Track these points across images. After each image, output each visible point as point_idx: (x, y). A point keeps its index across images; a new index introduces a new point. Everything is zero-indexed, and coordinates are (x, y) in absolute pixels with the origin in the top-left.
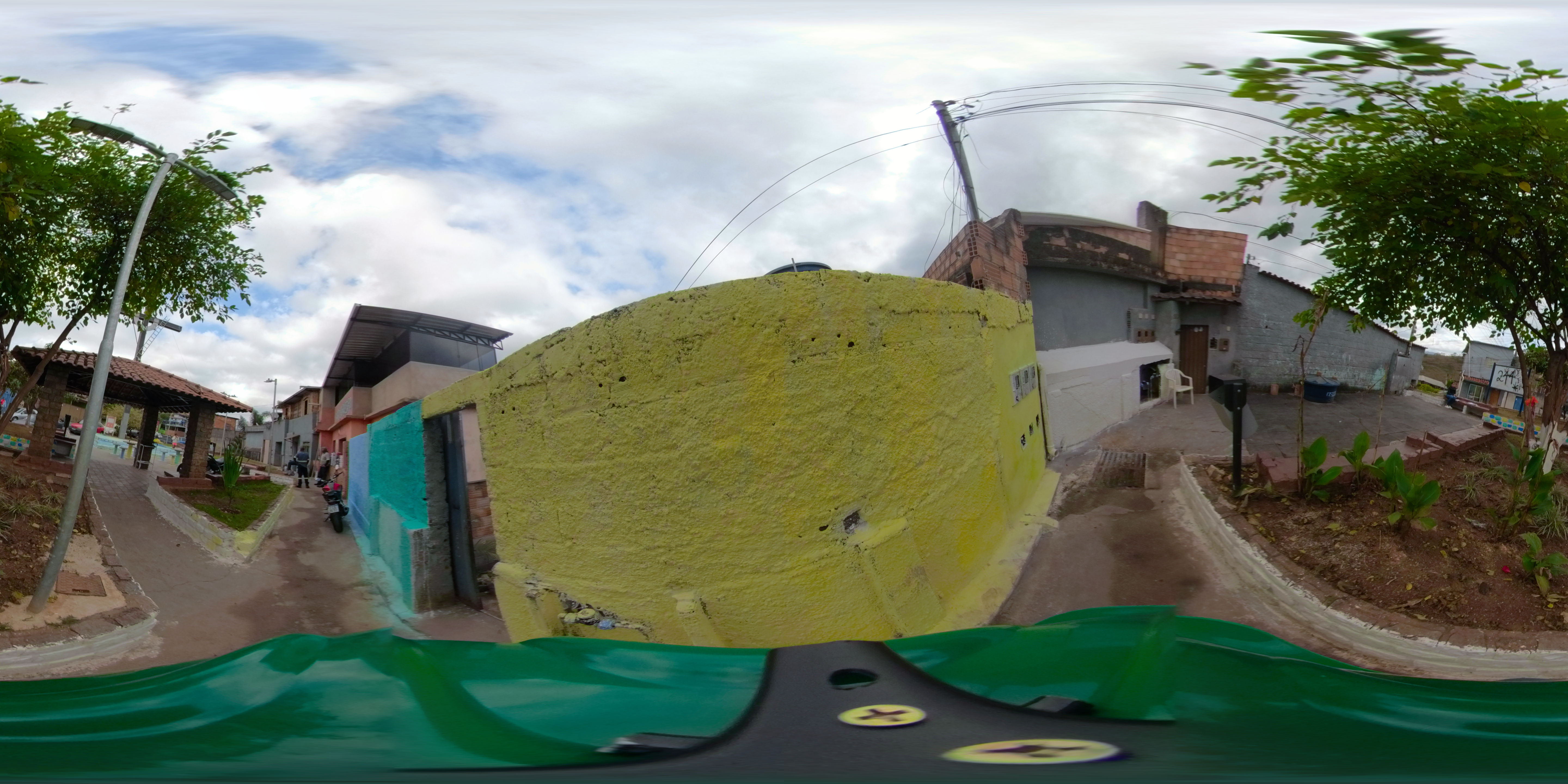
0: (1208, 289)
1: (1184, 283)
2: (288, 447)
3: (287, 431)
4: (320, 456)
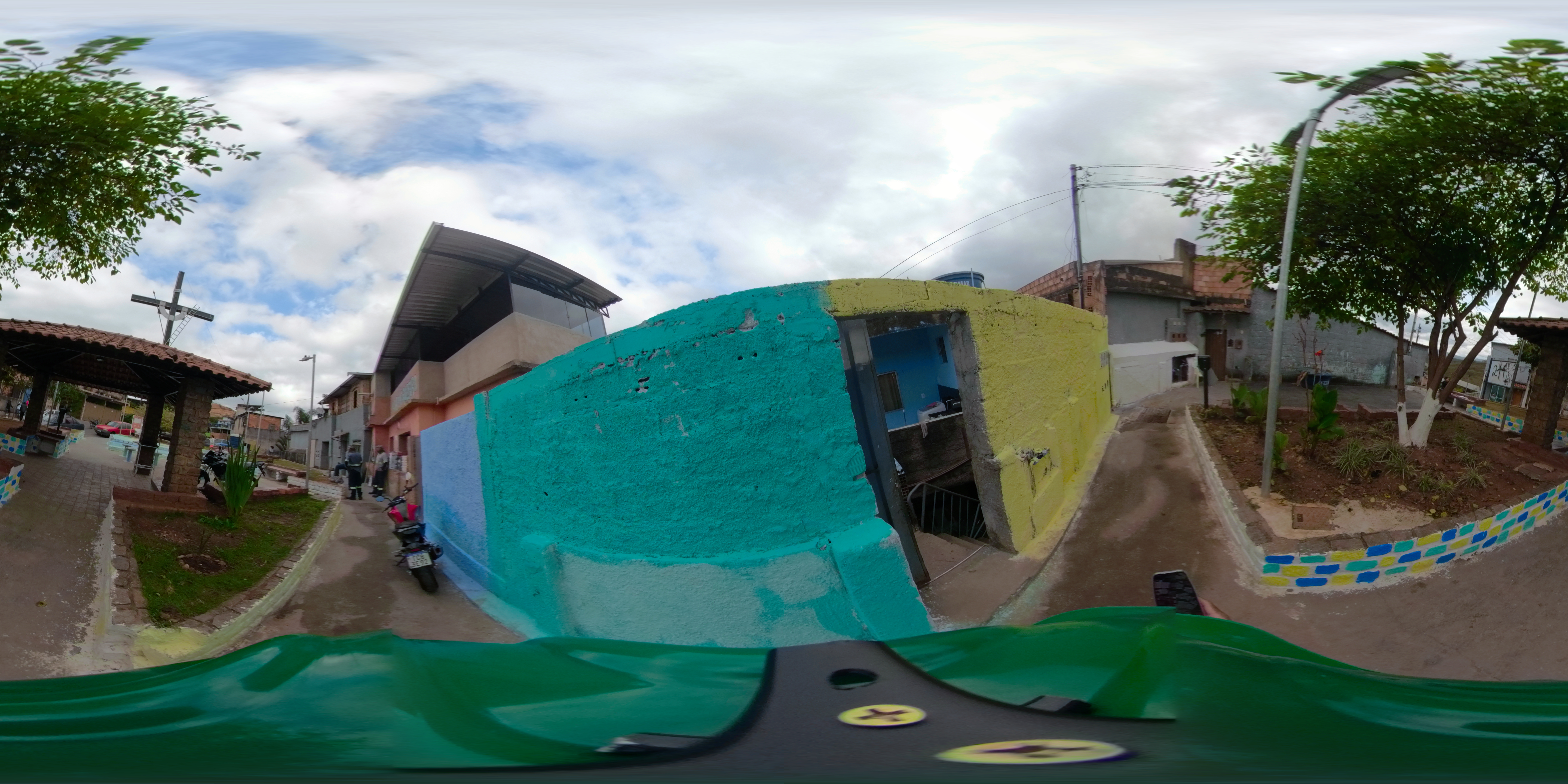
2: (336, 448)
3: (334, 428)
4: (375, 457)
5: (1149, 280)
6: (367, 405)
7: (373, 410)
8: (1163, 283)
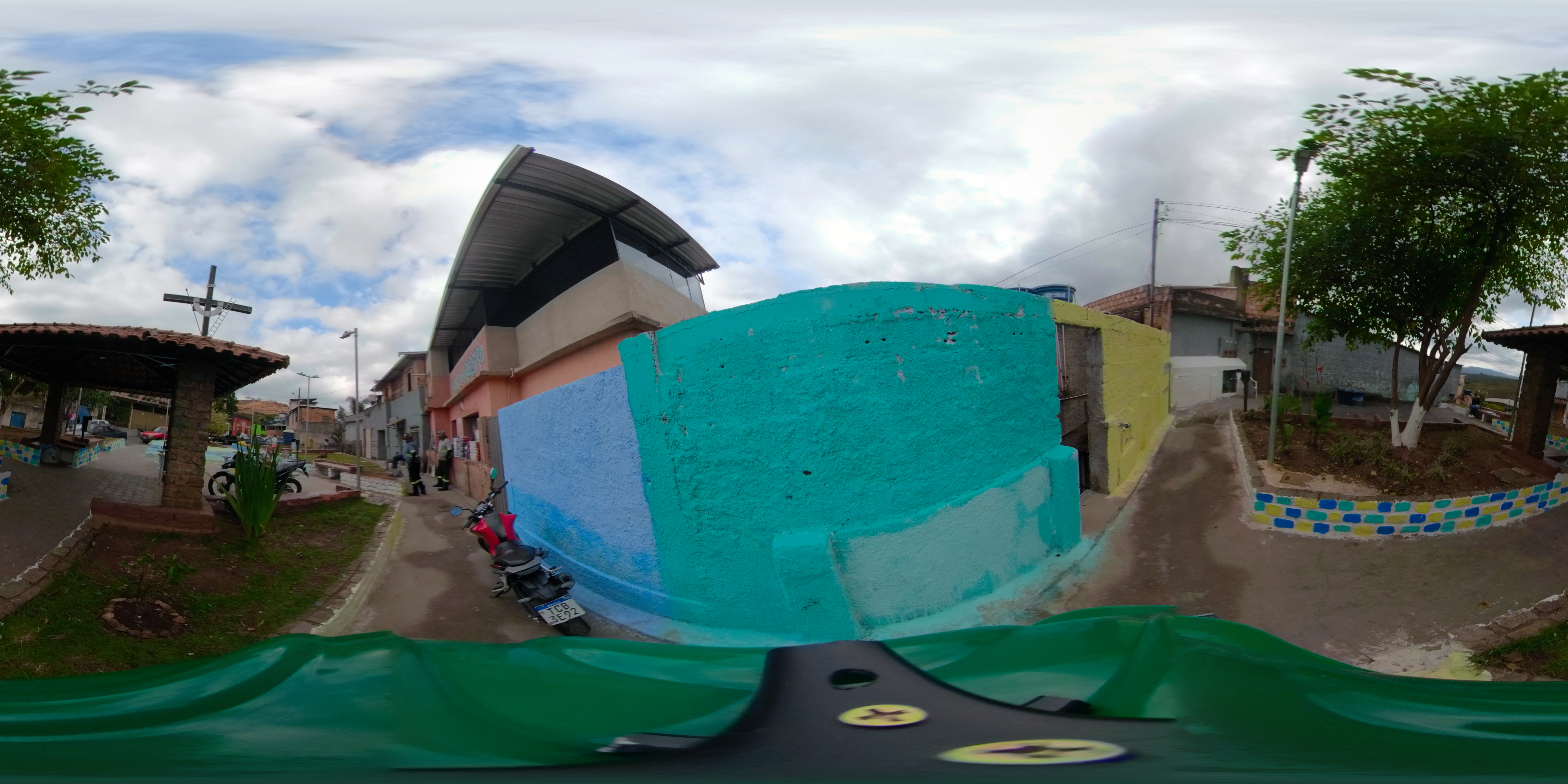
2: (393, 436)
3: (389, 415)
4: (437, 444)
5: (1207, 303)
6: (423, 387)
7: (430, 391)
8: (1219, 306)
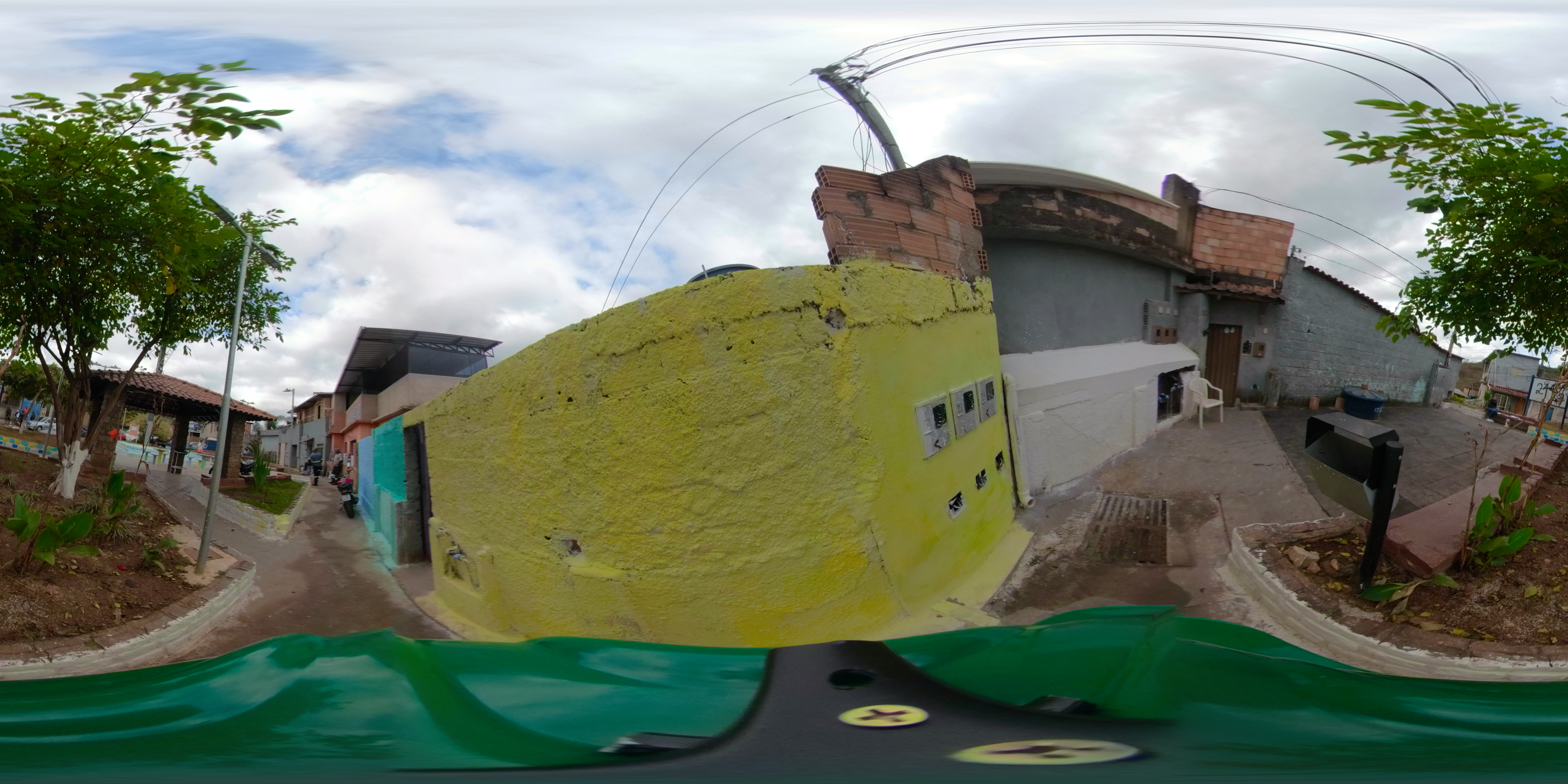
0: (1244, 283)
1: (1215, 273)
2: (303, 450)
3: (301, 434)
4: (333, 457)
6: (328, 417)
7: (332, 421)
